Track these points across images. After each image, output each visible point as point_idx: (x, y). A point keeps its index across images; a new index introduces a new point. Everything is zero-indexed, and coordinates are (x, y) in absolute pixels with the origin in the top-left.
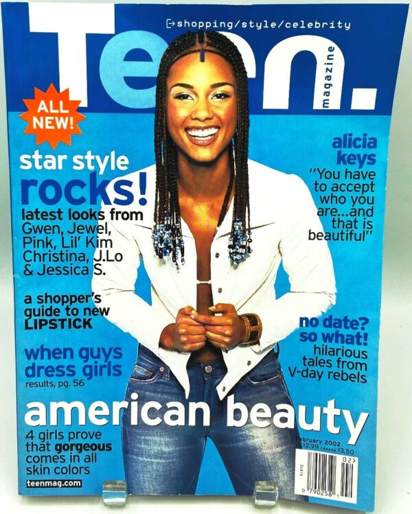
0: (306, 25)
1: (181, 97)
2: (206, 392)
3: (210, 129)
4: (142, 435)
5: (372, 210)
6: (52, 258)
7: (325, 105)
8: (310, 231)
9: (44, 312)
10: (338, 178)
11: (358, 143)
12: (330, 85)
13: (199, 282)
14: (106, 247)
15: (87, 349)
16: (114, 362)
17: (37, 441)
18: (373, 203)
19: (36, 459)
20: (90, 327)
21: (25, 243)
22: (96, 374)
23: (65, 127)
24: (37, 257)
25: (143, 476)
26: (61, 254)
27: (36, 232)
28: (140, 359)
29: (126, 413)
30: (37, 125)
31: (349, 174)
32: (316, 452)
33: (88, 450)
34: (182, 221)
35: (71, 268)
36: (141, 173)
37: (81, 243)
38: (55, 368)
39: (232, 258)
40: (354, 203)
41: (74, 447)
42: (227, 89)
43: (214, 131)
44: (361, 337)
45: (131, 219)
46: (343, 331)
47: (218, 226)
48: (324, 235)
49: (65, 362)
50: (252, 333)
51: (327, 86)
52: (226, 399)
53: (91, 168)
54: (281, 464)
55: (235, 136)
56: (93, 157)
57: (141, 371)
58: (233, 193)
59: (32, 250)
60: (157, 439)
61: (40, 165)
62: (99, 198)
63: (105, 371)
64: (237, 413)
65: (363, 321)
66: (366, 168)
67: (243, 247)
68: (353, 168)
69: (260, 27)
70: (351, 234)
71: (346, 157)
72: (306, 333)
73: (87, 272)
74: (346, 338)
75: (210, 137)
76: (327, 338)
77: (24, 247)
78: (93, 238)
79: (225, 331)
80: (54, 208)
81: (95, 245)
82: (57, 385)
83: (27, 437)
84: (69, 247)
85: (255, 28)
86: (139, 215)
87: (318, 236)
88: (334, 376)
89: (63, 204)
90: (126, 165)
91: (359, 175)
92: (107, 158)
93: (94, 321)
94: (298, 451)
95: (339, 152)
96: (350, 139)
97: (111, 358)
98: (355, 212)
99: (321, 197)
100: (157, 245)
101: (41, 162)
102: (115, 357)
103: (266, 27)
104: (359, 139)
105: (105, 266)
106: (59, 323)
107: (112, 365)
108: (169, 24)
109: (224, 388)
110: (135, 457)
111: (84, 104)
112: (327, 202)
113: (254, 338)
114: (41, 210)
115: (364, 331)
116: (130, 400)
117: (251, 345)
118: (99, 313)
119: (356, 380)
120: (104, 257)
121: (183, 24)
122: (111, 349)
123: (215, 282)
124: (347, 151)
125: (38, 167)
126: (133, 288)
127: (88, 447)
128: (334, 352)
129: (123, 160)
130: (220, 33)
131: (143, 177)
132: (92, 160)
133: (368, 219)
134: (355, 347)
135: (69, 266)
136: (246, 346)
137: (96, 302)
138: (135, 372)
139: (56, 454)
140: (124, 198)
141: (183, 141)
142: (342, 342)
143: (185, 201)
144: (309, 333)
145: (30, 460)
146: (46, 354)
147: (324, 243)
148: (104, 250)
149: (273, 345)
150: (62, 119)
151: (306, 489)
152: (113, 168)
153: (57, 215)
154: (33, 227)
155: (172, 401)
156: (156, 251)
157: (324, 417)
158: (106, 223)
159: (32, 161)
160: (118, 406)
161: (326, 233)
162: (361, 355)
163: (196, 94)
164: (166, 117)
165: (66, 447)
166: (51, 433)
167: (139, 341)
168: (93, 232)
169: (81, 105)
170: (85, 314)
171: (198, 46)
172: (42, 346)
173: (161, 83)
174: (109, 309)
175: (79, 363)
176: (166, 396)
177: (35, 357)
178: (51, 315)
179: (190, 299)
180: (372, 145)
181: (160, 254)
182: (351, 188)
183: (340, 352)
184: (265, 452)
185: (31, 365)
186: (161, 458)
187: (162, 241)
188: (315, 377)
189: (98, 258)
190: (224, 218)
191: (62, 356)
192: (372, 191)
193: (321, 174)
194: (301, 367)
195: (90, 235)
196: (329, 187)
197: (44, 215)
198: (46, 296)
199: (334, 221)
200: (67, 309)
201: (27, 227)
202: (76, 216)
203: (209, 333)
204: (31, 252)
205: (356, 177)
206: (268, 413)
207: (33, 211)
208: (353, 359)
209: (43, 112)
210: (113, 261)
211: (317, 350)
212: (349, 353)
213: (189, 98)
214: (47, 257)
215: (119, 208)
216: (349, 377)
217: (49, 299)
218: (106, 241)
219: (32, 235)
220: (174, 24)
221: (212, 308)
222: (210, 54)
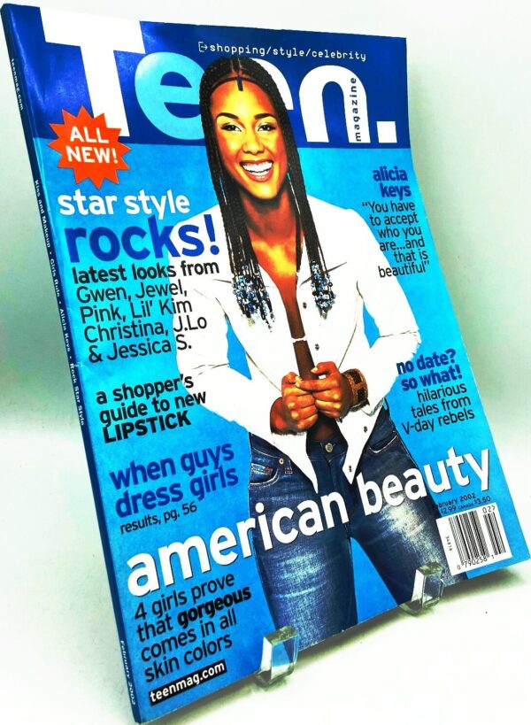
0: (329, 55)
1: (228, 127)
2: (334, 477)
4: (282, 561)
5: (422, 240)
6: (124, 334)
7: (358, 139)
9: (125, 413)
10: (387, 210)
11: (393, 175)
12: (358, 118)
13: (295, 341)
14: (185, 311)
15: (189, 456)
16: (226, 466)
17: (152, 619)
18: (420, 233)
19: (156, 651)
20: (188, 423)
21: (83, 316)
22: (208, 490)
23: (108, 160)
24: (104, 333)
25: (297, 621)
26: (134, 326)
27: (96, 300)
28: (255, 454)
29: (255, 533)
30: (72, 156)
31: (394, 206)
32: (455, 515)
33: (222, 608)
34: (261, 268)
35: (149, 344)
36: (205, 216)
37: (155, 309)
38: (155, 492)
39: (319, 307)
40: (406, 234)
41: (203, 610)
42: (270, 120)
43: (268, 165)
44: (454, 370)
45: (206, 273)
46: (437, 369)
47: (297, 271)
48: (392, 271)
49: (167, 481)
50: (358, 392)
51: (356, 119)
52: (355, 480)
53: (149, 212)
54: (428, 546)
55: (289, 171)
56: (147, 198)
57: (259, 471)
58: (302, 233)
59: (95, 324)
60: (299, 559)
61: (85, 208)
62: (165, 249)
63: (218, 480)
64: (370, 493)
65: (451, 353)
66: (406, 200)
67: (326, 292)
68: (396, 200)
69: (290, 55)
70: (413, 266)
71: (388, 190)
72: (406, 381)
73: (168, 347)
74: (441, 376)
75: (266, 173)
76: (425, 380)
77: (84, 322)
78: (167, 301)
79: (333, 395)
80: (114, 264)
81: (172, 310)
82: (163, 519)
83: (137, 617)
84: (141, 316)
85: (286, 55)
86: (214, 267)
87: (387, 272)
88: (444, 420)
89: (124, 259)
90: (188, 207)
91: (402, 207)
92: (164, 198)
93: (192, 411)
94: (439, 521)
95: (381, 185)
96: (386, 172)
97: (221, 461)
98: (410, 244)
99: (378, 231)
100: (241, 301)
101: (86, 205)
102: (225, 459)
103: (295, 55)
104: (393, 172)
105: (189, 336)
106: (148, 425)
107: (225, 470)
108: (202, 47)
109: (350, 467)
110: (281, 596)
111: (125, 133)
112: (385, 236)
113: (361, 399)
114: (97, 269)
115: (455, 363)
116: (255, 515)
117: (362, 406)
118: (195, 402)
119: (465, 417)
120: (185, 325)
121: (216, 48)
122: (218, 448)
123: (310, 338)
124: (387, 184)
125: (84, 212)
126: (227, 361)
127: (221, 603)
128: (436, 394)
129: (182, 201)
130: (254, 59)
132: (147, 202)
133: (422, 249)
134: (452, 383)
135: (146, 342)
136: (357, 409)
137: (187, 387)
138: (253, 473)
139: (182, 631)
140: (193, 247)
141: (240, 177)
142: (440, 382)
143: (259, 245)
144: (408, 379)
145: (147, 654)
146: (139, 474)
148: (183, 315)
149: (381, 401)
150: (102, 150)
151: (460, 564)
152: (173, 211)
153: (118, 273)
154: (91, 291)
155: (302, 501)
156: (242, 308)
157: (449, 470)
158: (179, 281)
159: (74, 203)
160: (245, 526)
161: (393, 268)
163: (243, 125)
164: (219, 152)
165: (193, 615)
166: (168, 599)
167: (249, 430)
168: (166, 293)
169: (122, 134)
170: (178, 407)
171: (234, 74)
172: (132, 464)
173: (205, 109)
174: (204, 393)
175: (183, 479)
176: (294, 497)
177: (127, 484)
178: (136, 415)
179: (292, 366)
180: (403, 177)
181: (247, 312)
182: (400, 220)
183: (441, 392)
184: (409, 535)
185: (123, 497)
186: (310, 586)
187: (245, 295)
188: (427, 428)
189: (178, 328)
190: (300, 261)
191: (161, 473)
192: (417, 222)
193: (372, 208)
194: (413, 421)
195: (164, 298)
196: (382, 221)
197: (102, 275)
198: (125, 389)
199: (395, 255)
200: (155, 402)
201: (83, 293)
203: (318, 402)
204: (94, 328)
205: (400, 209)
206: (399, 487)
207: (87, 270)
208: (454, 397)
209: (77, 140)
210: (196, 328)
211: (421, 396)
212: (449, 391)
213: (236, 129)
214: (116, 332)
215: (190, 260)
216: (458, 417)
217: (128, 392)
218: (184, 304)
219: (91, 303)
220: (206, 47)
221: (314, 370)
222: (247, 82)
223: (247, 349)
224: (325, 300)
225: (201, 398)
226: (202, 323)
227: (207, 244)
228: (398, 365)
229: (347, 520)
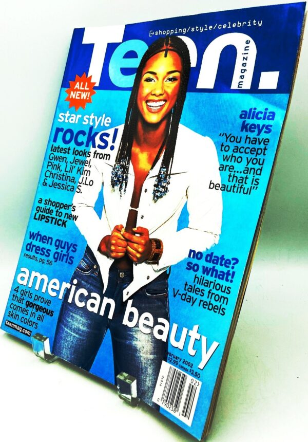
0: (231, 25)
1: (149, 80)
2: (116, 292)
4: (71, 312)
5: (261, 170)
6: (58, 177)
7: (240, 86)
8: (211, 181)
9: (45, 210)
10: (240, 142)
11: (260, 115)
12: (245, 70)
13: (131, 208)
14: (87, 175)
15: (59, 241)
16: (71, 254)
17: (19, 295)
18: (262, 164)
19: (15, 307)
20: (65, 227)
21: (48, 165)
22: (60, 260)
23: (85, 98)
24: (51, 175)
25: (64, 343)
26: (63, 175)
27: (55, 160)
28: (85, 256)
29: (68, 291)
30: (72, 96)
31: (248, 140)
32: (175, 368)
33: (41, 311)
34: (130, 163)
36: (115, 129)
37: (75, 170)
38: (41, 248)
39: (154, 194)
40: (248, 163)
41: (35, 306)
42: (177, 74)
43: (162, 103)
44: (230, 274)
45: (104, 159)
46: (219, 268)
47: (151, 170)
48: (221, 186)
49: (47, 246)
50: (155, 254)
51: (243, 71)
52: (127, 301)
53: (91, 124)
54: (150, 371)
55: (175, 107)
56: (93, 117)
57: (84, 265)
58: (165, 147)
59: (50, 170)
60: (78, 317)
61: (68, 120)
62: (91, 143)
63: (65, 258)
64: (132, 314)
65: (234, 261)
66: (263, 135)
67: (163, 187)
68: (252, 135)
69: (202, 30)
70: (241, 187)
71: (248, 126)
72: (192, 263)
73: (73, 189)
74: (219, 273)
75: (159, 107)
76: (206, 270)
77: (47, 168)
78: (81, 168)
79: (139, 248)
80: (67, 146)
81: (81, 173)
82: (39, 260)
83: (15, 290)
84: (68, 172)
85: (199, 31)
87: (216, 186)
88: (204, 304)
89: (72, 145)
90: (109, 123)
91: (256, 141)
92: (101, 118)
93: (69, 223)
95: (244, 122)
96: (254, 112)
97: (70, 251)
98: (247, 170)
99: (224, 156)
100: (113, 178)
101: (69, 118)
102: (72, 251)
103: (206, 29)
104: (261, 113)
105: (83, 187)
106: (50, 219)
107: (70, 256)
108: (151, 33)
109: (128, 292)
110: (63, 327)
112: (227, 160)
113: (155, 259)
114: (61, 147)
115: (234, 270)
116: (72, 284)
117: (153, 263)
118: (72, 218)
119: (218, 311)
120: (84, 182)
121: (158, 33)
122: (72, 244)
124: (250, 121)
125: (66, 121)
126: (94, 206)
127: (42, 309)
128: (208, 284)
129: (108, 120)
133: (257, 177)
134: (223, 283)
135: (65, 184)
136: (149, 263)
137: (72, 210)
138: (80, 264)
139: (25, 308)
140: (103, 144)
141: (143, 109)
142: (216, 277)
143: (136, 150)
144: (194, 263)
145: (12, 306)
146: (39, 237)
147: (219, 192)
148: (85, 176)
149: (167, 267)
150: (84, 93)
151: (160, 399)
152: (102, 124)
153: (67, 150)
154: (55, 156)
155: (95, 292)
156: (112, 182)
157: (188, 338)
159: (64, 117)
160: (65, 286)
161: (222, 185)
162: (227, 291)
163: (157, 78)
164: (137, 93)
165: (31, 305)
166: (27, 292)
167: (88, 243)
168: (82, 164)
169: (96, 85)
170: (65, 217)
172: (39, 232)
173: (139, 72)
174: (77, 217)
175: (53, 249)
176: (92, 288)
177: (33, 239)
178: (48, 213)
179: (123, 222)
180: (271, 117)
181: (114, 184)
182: (248, 151)
183: (212, 285)
184: (142, 355)
185: (30, 243)
186: (77, 333)
187: (116, 175)
188: (190, 302)
189: (80, 182)
190: (155, 164)
191: (46, 241)
192: (264, 154)
193: (227, 138)
194: (182, 291)
195: (80, 166)
196: (232, 148)
197: (61, 150)
198: (49, 201)
199: (230, 176)
200: (57, 211)
201: (52, 155)
202: (77, 153)
203: (129, 247)
205: (254, 142)
207: (57, 147)
208: (219, 293)
209: (77, 88)
210: (88, 185)
211: (197, 279)
212: (218, 287)
213: (153, 81)
214: (56, 176)
215: (99, 151)
216: (214, 308)
217: (50, 203)
218: (87, 171)
219: (52, 161)
220: (153, 33)
221: (135, 229)
222: (171, 52)
223: (106, 203)
224: (160, 190)
225: (75, 218)
226: (91, 183)
227: (110, 144)
229: (111, 318)
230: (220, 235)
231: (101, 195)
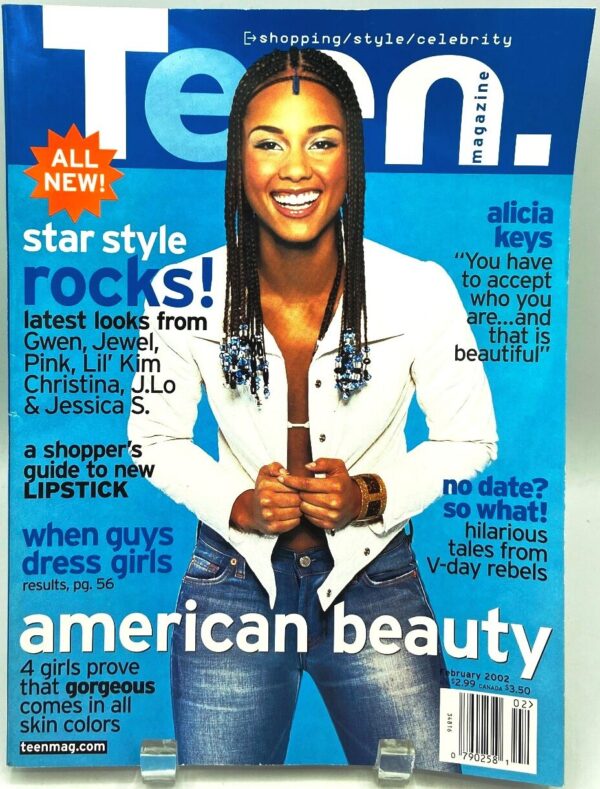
0: (447, 40)
2: (302, 598)
3: (307, 194)
4: (203, 668)
5: (549, 315)
6: (69, 387)
7: (477, 159)
8: (457, 346)
9: (51, 471)
10: (498, 267)
11: (526, 215)
14: (151, 370)
15: (118, 530)
16: (160, 550)
17: (38, 678)
18: (549, 305)
19: (36, 707)
20: (125, 495)
21: (27, 364)
22: (132, 570)
23: (92, 188)
24: (46, 384)
25: (203, 735)
26: (83, 381)
27: (44, 347)
28: (201, 546)
29: (177, 632)
30: (50, 185)
31: (513, 262)
32: (472, 692)
33: (118, 692)
34: (265, 330)
35: (97, 403)
36: (204, 259)
37: (114, 365)
38: (69, 559)
39: (341, 389)
40: (522, 304)
41: (96, 688)
42: (332, 134)
43: (313, 196)
44: (537, 509)
45: (189, 328)
46: (509, 500)
47: (319, 339)
48: (478, 353)
49: (85, 551)
50: (371, 504)
51: (479, 131)
52: (331, 608)
53: (130, 250)
54: (418, 713)
55: (344, 204)
56: (133, 235)
57: (202, 565)
58: (341, 290)
59: (39, 374)
60: (225, 673)
61: (53, 245)
62: (141, 295)
63: (146, 564)
64: (349, 630)
65: (540, 484)
66: (539, 252)
67: (357, 371)
68: (520, 252)
69: (381, 43)
70: (518, 351)
71: (508, 237)
72: (453, 505)
73: (121, 409)
74: (513, 510)
75: (307, 206)
76: (485, 511)
77: (27, 370)
78: (131, 356)
79: (331, 500)
80: (74, 310)
81: (135, 367)
82: (72, 588)
83: (22, 671)
84: (94, 370)
85: (374, 44)
86: (201, 322)
87: (468, 355)
88: (497, 570)
89: (88, 305)
90: (183, 247)
91: (528, 263)
92: (154, 235)
93: (131, 485)
94: (444, 692)
95: (498, 229)
96: (514, 209)
97: (155, 544)
98: (523, 319)
99: (472, 295)
100: (228, 367)
101: (56, 241)
102: (162, 543)
103: (389, 43)
104: (527, 210)
105: (148, 400)
106: (76, 489)
107: (158, 555)
108: (248, 38)
109: (330, 591)
110: (191, 703)
111: (121, 155)
112: (481, 303)
113: (374, 513)
114: (54, 314)
115: (542, 500)
116: (183, 612)
117: (371, 522)
118: (139, 474)
119: (531, 576)
121: (268, 39)
122: (155, 530)
123: (315, 425)
124: (509, 227)
125: (51, 248)
126: (191, 435)
127: (118, 687)
128: (496, 533)
129: (177, 239)
130: (323, 51)
131: (207, 265)
132: (132, 239)
133: (543, 329)
134: (527, 525)
135: (94, 399)
136: (362, 524)
137: (134, 456)
138: (193, 566)
139: (68, 699)
140: (179, 296)
142: (509, 518)
143: (269, 300)
144: (457, 503)
145: (27, 708)
146: (55, 537)
147: (478, 365)
148: (147, 375)
149: (403, 522)
150: (88, 176)
151: (457, 753)
152: (163, 250)
153: (77, 321)
154: (41, 338)
155: (249, 612)
156: (227, 377)
157: (482, 636)
158: (151, 335)
159: (42, 239)
160: (165, 620)
161: (481, 350)
162: (538, 537)
163: (287, 142)
164: (243, 175)
165: (83, 688)
166: (60, 665)
167: (199, 518)
168: (131, 348)
169: (117, 157)
170: (117, 475)
171: (290, 72)
172: (50, 525)
173: (236, 124)
174: (153, 467)
175: (106, 553)
176: (239, 605)
177: (39, 543)
178: (64, 476)
179: (277, 452)
180: (546, 218)
181: (232, 381)
182: (516, 282)
184: (392, 694)
185: (32, 555)
186: (231, 705)
187: (235, 361)
188: (467, 573)
190: (327, 327)
191: (80, 540)
192: (548, 287)
193: (472, 261)
194: (446, 558)
195: (127, 353)
196: (484, 282)
197: (58, 322)
198: (58, 446)
199: (492, 332)
200: (90, 466)
201: (32, 339)
202: (106, 322)
204: (36, 377)
205: (524, 265)
206: (396, 632)
207: (42, 314)
208: (525, 544)
209: (59, 165)
210: (161, 392)
211: (471, 530)
212: (518, 535)
213: (276, 147)
214: (60, 386)
215: (170, 311)
216: (521, 572)
217: (62, 450)
218: (151, 362)
219: (39, 351)
220: (255, 38)
221: (311, 466)
222: (307, 83)
223: (221, 425)
225: (149, 471)
226: (170, 387)
228: (446, 482)
229: (305, 650)
230: (497, 443)
231: (204, 408)
